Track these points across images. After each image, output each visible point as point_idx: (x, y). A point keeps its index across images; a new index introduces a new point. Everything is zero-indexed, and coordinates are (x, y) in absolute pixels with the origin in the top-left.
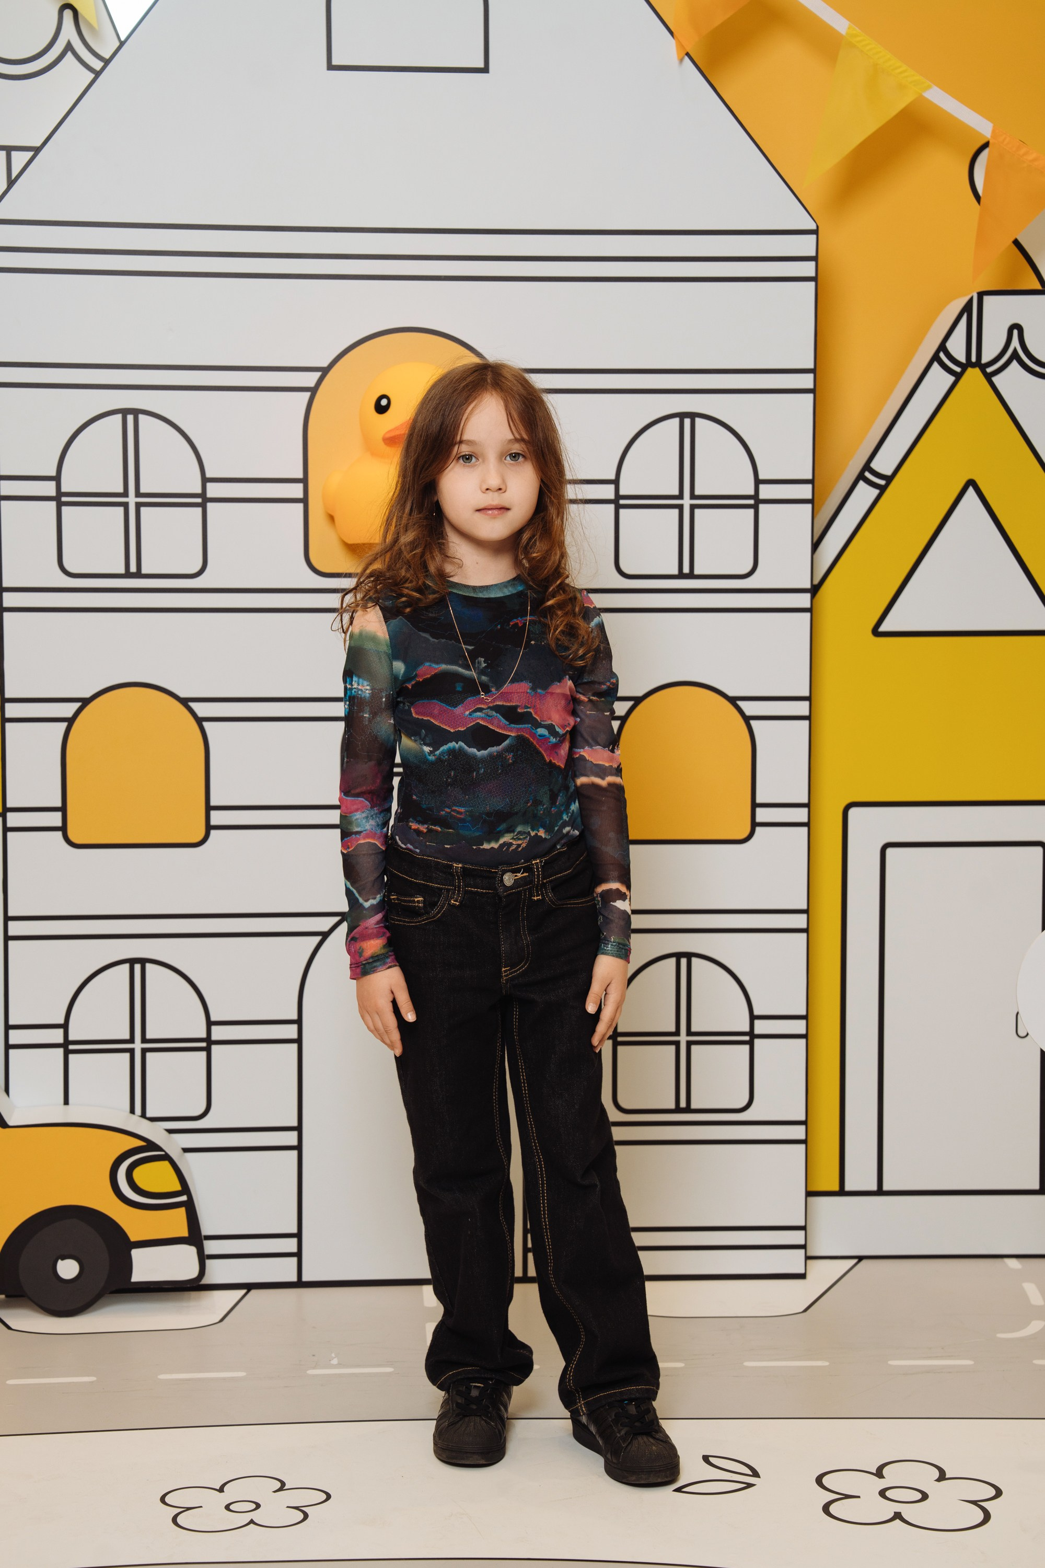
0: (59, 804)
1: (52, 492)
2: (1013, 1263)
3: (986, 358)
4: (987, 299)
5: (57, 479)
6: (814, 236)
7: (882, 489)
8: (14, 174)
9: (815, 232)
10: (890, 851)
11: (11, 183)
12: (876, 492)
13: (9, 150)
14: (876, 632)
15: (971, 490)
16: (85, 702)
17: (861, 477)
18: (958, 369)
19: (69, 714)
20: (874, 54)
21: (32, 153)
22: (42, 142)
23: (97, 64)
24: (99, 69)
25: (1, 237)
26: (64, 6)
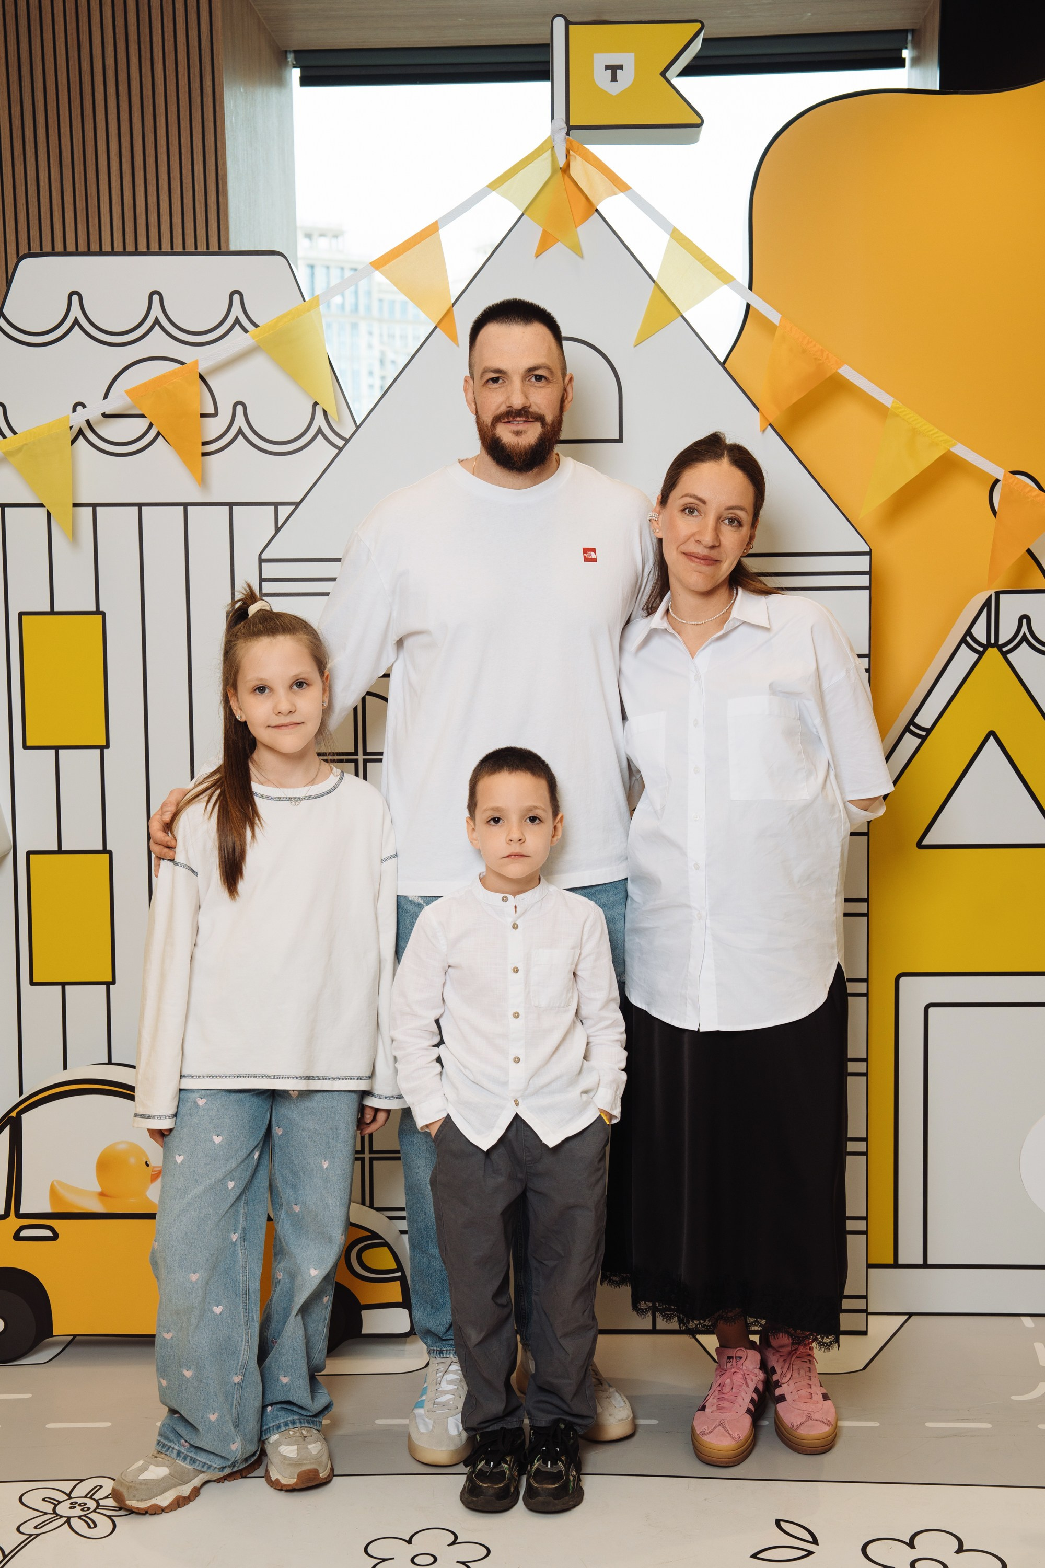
2: (1027, 1321)
3: (1002, 640)
4: (1002, 596)
6: (869, 556)
7: (924, 739)
8: (280, 523)
9: (869, 553)
10: (932, 1010)
11: (278, 529)
12: (921, 740)
13: (276, 505)
14: (920, 845)
15: (992, 738)
17: (907, 729)
18: (981, 649)
20: (913, 421)
21: (293, 507)
22: (299, 501)
23: (340, 443)
24: (341, 446)
25: (270, 570)
26: (316, 404)
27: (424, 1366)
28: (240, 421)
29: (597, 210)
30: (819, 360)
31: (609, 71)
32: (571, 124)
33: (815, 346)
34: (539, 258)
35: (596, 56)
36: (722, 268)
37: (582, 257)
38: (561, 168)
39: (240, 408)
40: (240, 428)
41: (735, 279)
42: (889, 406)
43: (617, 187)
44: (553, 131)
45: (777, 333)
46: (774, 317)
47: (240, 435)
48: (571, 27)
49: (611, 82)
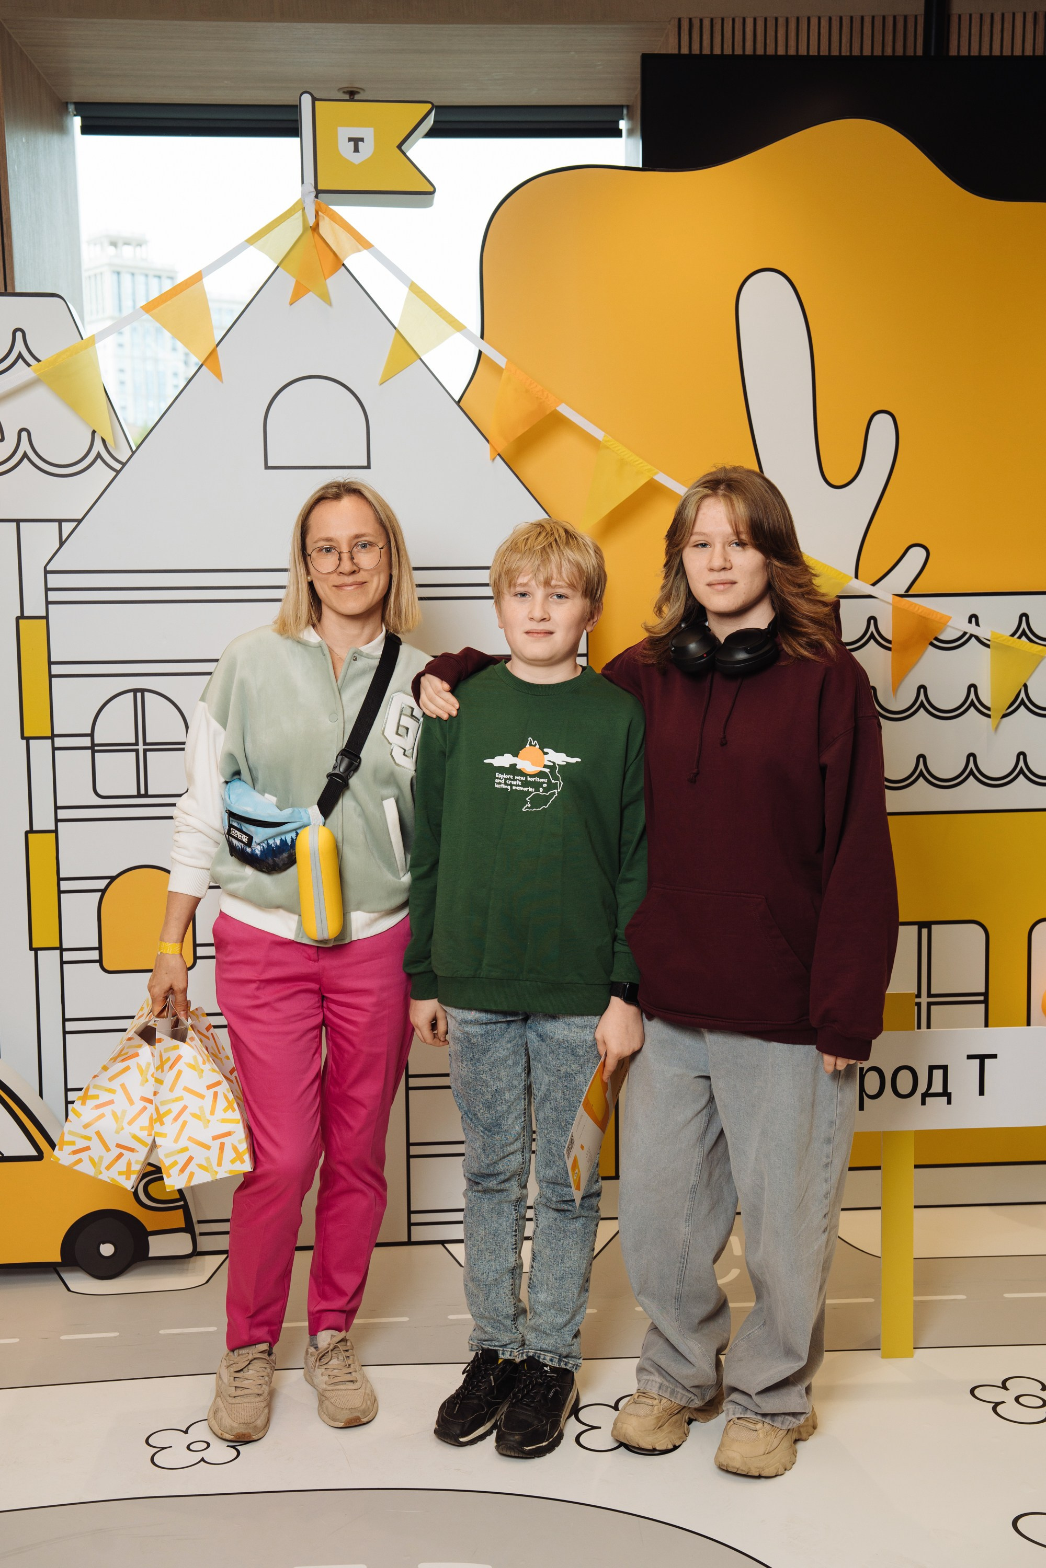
0: (97, 945)
1: (89, 745)
5: (92, 735)
8: (64, 538)
11: (62, 543)
13: (60, 522)
16: (113, 879)
19: (103, 887)
20: (621, 453)
21: (76, 523)
22: (80, 518)
23: (118, 466)
24: (118, 469)
25: (54, 581)
26: (94, 432)
27: (205, 1282)
28: (25, 446)
29: (343, 265)
30: (540, 399)
31: (352, 143)
32: (319, 188)
33: (537, 386)
34: (295, 304)
35: (340, 129)
36: (455, 318)
37: (330, 304)
38: (311, 227)
39: (24, 434)
40: (25, 453)
41: (466, 327)
42: (601, 440)
43: (358, 243)
44: (303, 195)
45: (503, 374)
46: (501, 361)
47: (25, 459)
48: (316, 102)
49: (354, 152)
